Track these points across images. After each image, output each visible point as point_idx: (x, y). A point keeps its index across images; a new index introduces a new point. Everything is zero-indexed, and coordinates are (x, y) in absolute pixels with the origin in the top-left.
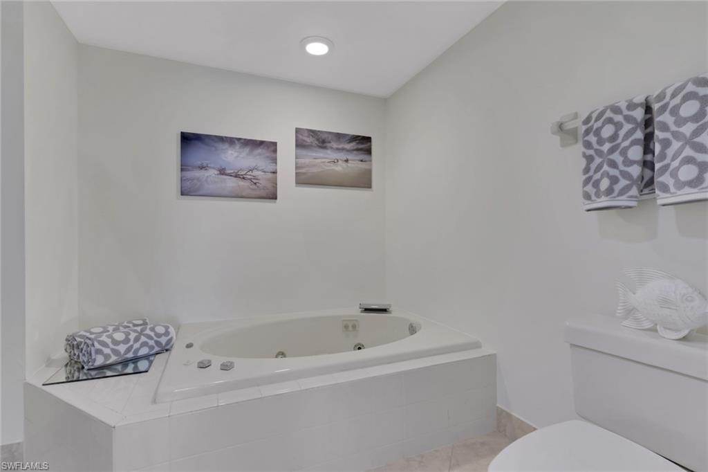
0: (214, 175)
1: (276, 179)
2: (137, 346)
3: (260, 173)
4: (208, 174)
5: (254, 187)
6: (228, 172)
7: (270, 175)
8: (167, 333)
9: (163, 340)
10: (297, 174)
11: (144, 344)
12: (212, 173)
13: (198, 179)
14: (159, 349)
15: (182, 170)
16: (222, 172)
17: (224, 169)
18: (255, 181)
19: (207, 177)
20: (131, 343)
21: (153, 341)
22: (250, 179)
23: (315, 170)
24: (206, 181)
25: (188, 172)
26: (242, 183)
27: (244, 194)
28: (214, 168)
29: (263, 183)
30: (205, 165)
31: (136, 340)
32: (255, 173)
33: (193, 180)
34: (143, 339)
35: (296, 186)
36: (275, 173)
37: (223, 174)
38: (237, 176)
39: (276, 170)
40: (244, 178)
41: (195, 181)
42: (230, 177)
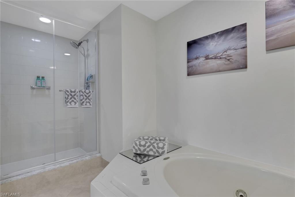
0: (202, 61)
1: (246, 52)
2: (148, 149)
3: (232, 51)
4: (200, 61)
5: (228, 62)
6: (210, 57)
7: (240, 51)
8: (163, 148)
9: (160, 151)
10: (267, 42)
11: (151, 150)
12: (202, 60)
13: (195, 65)
14: (158, 154)
15: (188, 62)
16: (207, 58)
17: (208, 56)
18: (228, 58)
19: (199, 63)
20: (146, 147)
21: (155, 150)
22: (225, 58)
23: (285, 33)
24: (199, 65)
25: (190, 63)
26: (219, 62)
27: (221, 69)
28: (202, 57)
29: (234, 58)
30: (198, 56)
31: (149, 147)
32: (229, 52)
33: (192, 67)
34: (151, 147)
35: (267, 53)
36: (245, 47)
37: (207, 59)
38: (216, 58)
39: (246, 45)
40: (220, 58)
41: (194, 67)
42: (211, 60)
